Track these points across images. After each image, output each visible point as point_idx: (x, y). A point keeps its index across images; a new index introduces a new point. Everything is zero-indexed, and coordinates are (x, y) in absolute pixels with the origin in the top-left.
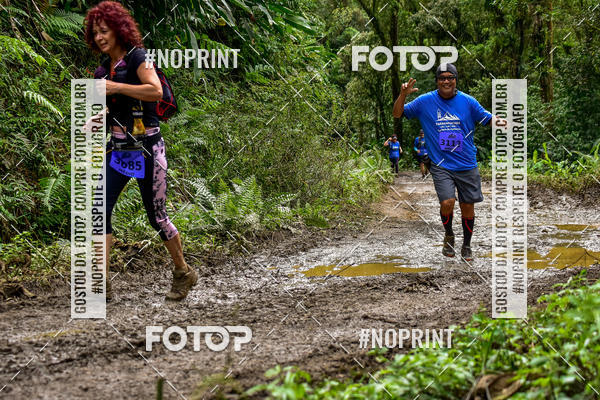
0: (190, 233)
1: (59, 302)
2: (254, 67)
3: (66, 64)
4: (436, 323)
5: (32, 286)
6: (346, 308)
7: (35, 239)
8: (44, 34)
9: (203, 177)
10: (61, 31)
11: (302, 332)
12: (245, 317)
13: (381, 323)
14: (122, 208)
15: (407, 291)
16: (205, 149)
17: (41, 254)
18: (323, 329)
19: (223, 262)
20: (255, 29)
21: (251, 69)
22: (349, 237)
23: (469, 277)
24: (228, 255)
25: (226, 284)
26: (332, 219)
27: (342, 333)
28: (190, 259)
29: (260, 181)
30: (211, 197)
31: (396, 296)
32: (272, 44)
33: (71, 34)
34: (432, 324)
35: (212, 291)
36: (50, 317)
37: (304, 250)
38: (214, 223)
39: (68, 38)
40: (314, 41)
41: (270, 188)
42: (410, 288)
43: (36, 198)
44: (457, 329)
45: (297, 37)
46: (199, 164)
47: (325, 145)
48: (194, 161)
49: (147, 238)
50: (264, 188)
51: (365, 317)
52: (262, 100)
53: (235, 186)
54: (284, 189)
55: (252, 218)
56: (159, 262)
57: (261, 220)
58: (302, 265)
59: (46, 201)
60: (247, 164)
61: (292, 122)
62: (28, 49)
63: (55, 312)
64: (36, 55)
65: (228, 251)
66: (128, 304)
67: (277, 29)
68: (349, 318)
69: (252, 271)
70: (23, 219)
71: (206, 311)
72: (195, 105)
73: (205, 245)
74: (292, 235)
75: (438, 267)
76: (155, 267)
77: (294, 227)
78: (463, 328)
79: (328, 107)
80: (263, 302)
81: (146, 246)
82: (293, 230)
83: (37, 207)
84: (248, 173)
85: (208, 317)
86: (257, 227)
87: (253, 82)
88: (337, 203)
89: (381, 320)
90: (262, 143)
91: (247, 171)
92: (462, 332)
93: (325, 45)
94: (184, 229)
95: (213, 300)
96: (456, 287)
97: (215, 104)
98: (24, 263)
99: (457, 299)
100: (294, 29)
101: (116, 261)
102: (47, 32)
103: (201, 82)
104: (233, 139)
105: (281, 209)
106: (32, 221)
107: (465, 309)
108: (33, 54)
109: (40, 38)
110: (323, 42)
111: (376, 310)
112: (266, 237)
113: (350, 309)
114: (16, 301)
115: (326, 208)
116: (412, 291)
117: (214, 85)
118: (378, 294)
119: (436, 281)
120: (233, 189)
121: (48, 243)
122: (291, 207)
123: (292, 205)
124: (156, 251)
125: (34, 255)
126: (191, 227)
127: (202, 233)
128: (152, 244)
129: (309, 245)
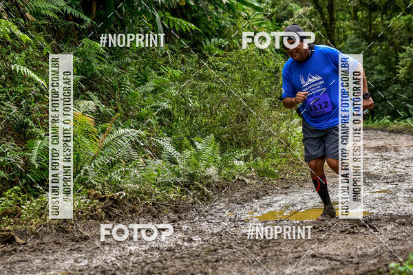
0: (159, 185)
1: (47, 248)
2: (210, 41)
3: (49, 41)
4: (376, 260)
5: (23, 234)
6: (296, 248)
7: (24, 193)
8: (28, 14)
9: (168, 136)
10: (43, 12)
11: (259, 270)
12: (209, 257)
13: (327, 261)
14: (100, 164)
15: (350, 233)
16: (170, 113)
17: (29, 205)
18: (277, 267)
19: (188, 210)
20: (211, 8)
21: (208, 42)
22: (296, 186)
23: (404, 220)
24: (192, 204)
25: (191, 228)
26: (281, 171)
27: (294, 270)
28: (159, 207)
29: (217, 139)
30: (176, 154)
31: (339, 237)
32: (226, 20)
33: (51, 14)
34: (372, 262)
35: (179, 235)
36: (39, 261)
37: (257, 198)
38: (179, 176)
39: (49, 18)
40: (261, 17)
41: (226, 145)
42: (352, 230)
43: (24, 158)
44: (397, 267)
45: (247, 13)
46: (164, 125)
47: (273, 106)
48: (161, 123)
49: (122, 190)
50: (222, 145)
51: (314, 256)
52: (218, 69)
53: (196, 143)
54: (239, 146)
55: (212, 171)
56: (133, 211)
57: (220, 172)
58: (256, 211)
59: (33, 160)
60: (206, 124)
61: (245, 87)
62: (14, 28)
63: (44, 256)
64: (21, 34)
65: (191, 200)
66: (107, 248)
67: (230, 7)
68: (299, 257)
69: (213, 217)
70: (14, 176)
71: (175, 252)
72: (160, 74)
73: (172, 195)
74: (246, 185)
75: (375, 211)
76: (129, 215)
77: (247, 178)
78: (401, 265)
79: (275, 73)
80: (224, 244)
81: (121, 197)
82: (247, 181)
83: (26, 165)
84: (208, 132)
85: (176, 258)
86: (216, 178)
87: (210, 54)
88: (284, 157)
89: (327, 258)
90: (219, 106)
91: (207, 130)
92: (401, 269)
93: (271, 20)
94: (153, 182)
95: (180, 242)
96: (392, 229)
97: (178, 73)
98: (15, 214)
99: (394, 239)
100: (245, 7)
101: (95, 210)
102: (31, 13)
103: (165, 55)
104: (193, 104)
105: (236, 163)
106: (21, 177)
107: (401, 248)
108: (18, 33)
109: (25, 18)
110: (270, 18)
111: (323, 250)
112: (224, 187)
113: (299, 249)
114: (9, 248)
115: (275, 161)
116: (353, 233)
117: (176, 57)
118: (323, 236)
119: (374, 223)
120: (195, 146)
121: (36, 196)
122: (245, 161)
123: (246, 159)
124: (130, 201)
125: (24, 207)
126: (160, 179)
127: (169, 184)
128: (126, 195)
129: (261, 193)
